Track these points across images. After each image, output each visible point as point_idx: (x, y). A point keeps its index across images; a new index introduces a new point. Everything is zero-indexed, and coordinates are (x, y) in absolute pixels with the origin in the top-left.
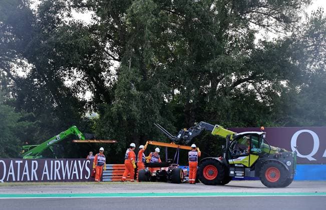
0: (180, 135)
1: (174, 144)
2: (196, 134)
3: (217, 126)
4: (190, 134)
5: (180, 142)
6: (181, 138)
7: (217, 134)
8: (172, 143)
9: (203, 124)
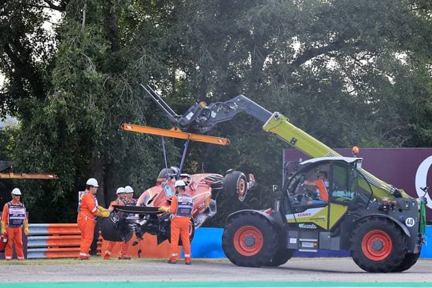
0: (191, 114)
1: (179, 130)
2: (224, 118)
3: (276, 116)
4: (214, 115)
5: (192, 128)
6: (193, 122)
7: (274, 131)
8: (173, 129)
9: (242, 101)
